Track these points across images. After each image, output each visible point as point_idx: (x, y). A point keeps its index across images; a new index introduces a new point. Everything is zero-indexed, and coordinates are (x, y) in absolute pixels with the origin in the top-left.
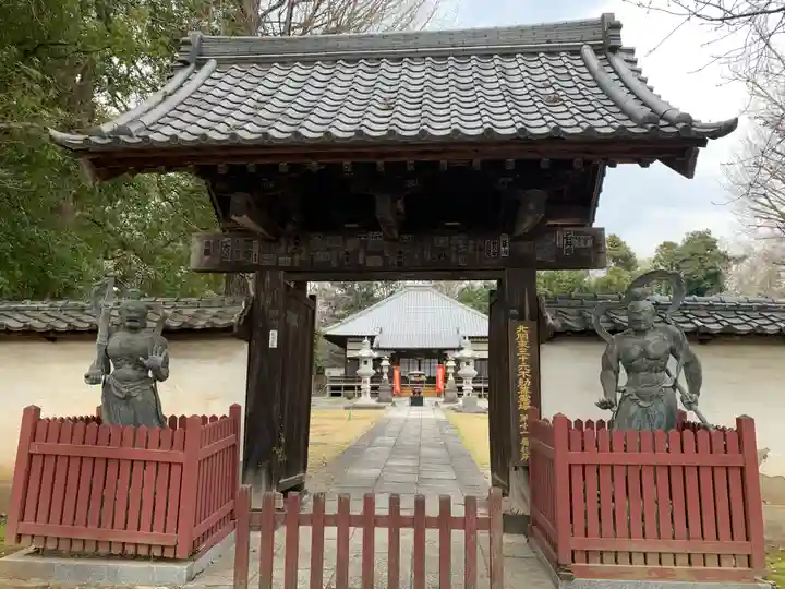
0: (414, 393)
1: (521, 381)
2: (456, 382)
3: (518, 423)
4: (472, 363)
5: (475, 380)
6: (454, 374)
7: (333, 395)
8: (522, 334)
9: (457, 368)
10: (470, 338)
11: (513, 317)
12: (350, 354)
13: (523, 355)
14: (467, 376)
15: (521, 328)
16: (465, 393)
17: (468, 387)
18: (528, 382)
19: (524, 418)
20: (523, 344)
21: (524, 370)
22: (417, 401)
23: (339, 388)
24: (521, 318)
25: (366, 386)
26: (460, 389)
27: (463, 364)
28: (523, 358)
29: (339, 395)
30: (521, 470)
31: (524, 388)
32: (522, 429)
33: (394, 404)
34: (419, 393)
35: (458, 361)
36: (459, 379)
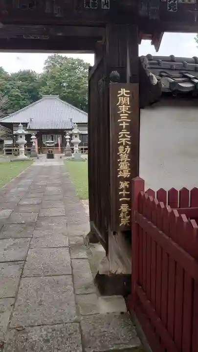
0: (49, 152)
1: (121, 148)
2: (71, 146)
3: (118, 190)
4: (78, 136)
5: (80, 145)
6: (70, 142)
7: (7, 154)
8: (124, 97)
9: (71, 139)
10: (77, 123)
11: (114, 79)
12: (15, 132)
13: (124, 120)
14: (76, 143)
15: (123, 91)
16: (75, 151)
17: (76, 148)
18: (128, 149)
19: (123, 185)
20: (123, 108)
21: (124, 137)
22: (51, 156)
23: (11, 150)
24: (122, 80)
25: (22, 149)
26: (73, 149)
27: (74, 137)
28: (124, 124)
29: (11, 154)
30: (119, 234)
31: (124, 155)
32: (121, 196)
33: (38, 158)
34: (52, 152)
35: (71, 135)
36: (72, 145)
